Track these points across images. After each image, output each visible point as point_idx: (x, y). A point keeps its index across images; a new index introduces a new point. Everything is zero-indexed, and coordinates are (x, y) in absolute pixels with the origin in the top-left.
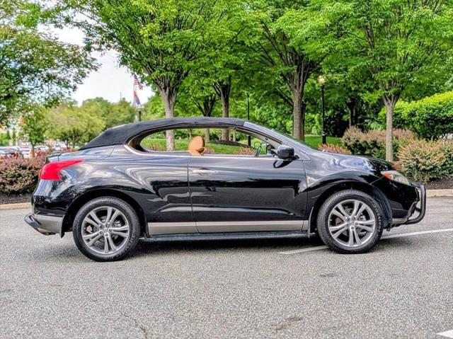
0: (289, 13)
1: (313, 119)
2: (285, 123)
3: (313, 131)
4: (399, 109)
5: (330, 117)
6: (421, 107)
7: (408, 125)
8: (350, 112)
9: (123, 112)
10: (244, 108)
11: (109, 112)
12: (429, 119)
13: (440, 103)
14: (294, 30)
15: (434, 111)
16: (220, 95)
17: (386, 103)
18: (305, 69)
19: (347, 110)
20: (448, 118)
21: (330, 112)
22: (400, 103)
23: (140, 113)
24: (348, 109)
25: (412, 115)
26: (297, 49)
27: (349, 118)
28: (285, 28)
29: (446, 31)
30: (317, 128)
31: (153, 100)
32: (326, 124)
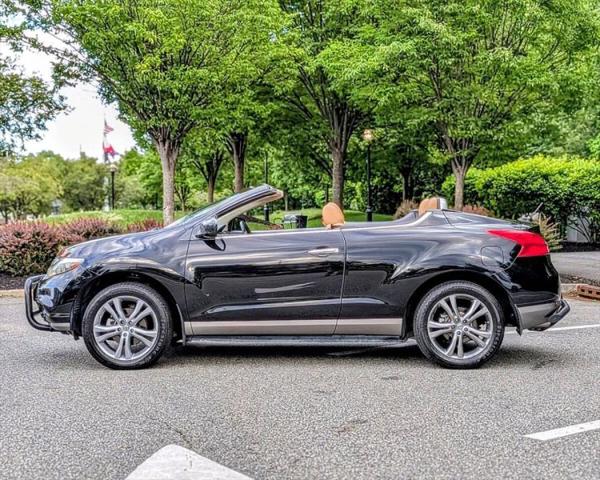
0: (334, 46)
1: (353, 189)
2: (313, 193)
3: (351, 206)
4: (470, 178)
5: (376, 187)
6: (499, 175)
7: (481, 199)
8: (403, 181)
9: (87, 172)
10: (259, 172)
11: (67, 172)
12: (509, 193)
13: (523, 172)
14: (339, 69)
15: (515, 183)
16: (232, 153)
17: (455, 170)
18: (349, 122)
19: (400, 178)
20: (532, 192)
21: (376, 180)
22: (472, 171)
23: (113, 173)
24: (401, 176)
25: (488, 186)
26: (341, 94)
27: (403, 188)
28: (327, 66)
29: (532, 78)
30: (358, 200)
31: (128, 158)
32: (371, 195)
